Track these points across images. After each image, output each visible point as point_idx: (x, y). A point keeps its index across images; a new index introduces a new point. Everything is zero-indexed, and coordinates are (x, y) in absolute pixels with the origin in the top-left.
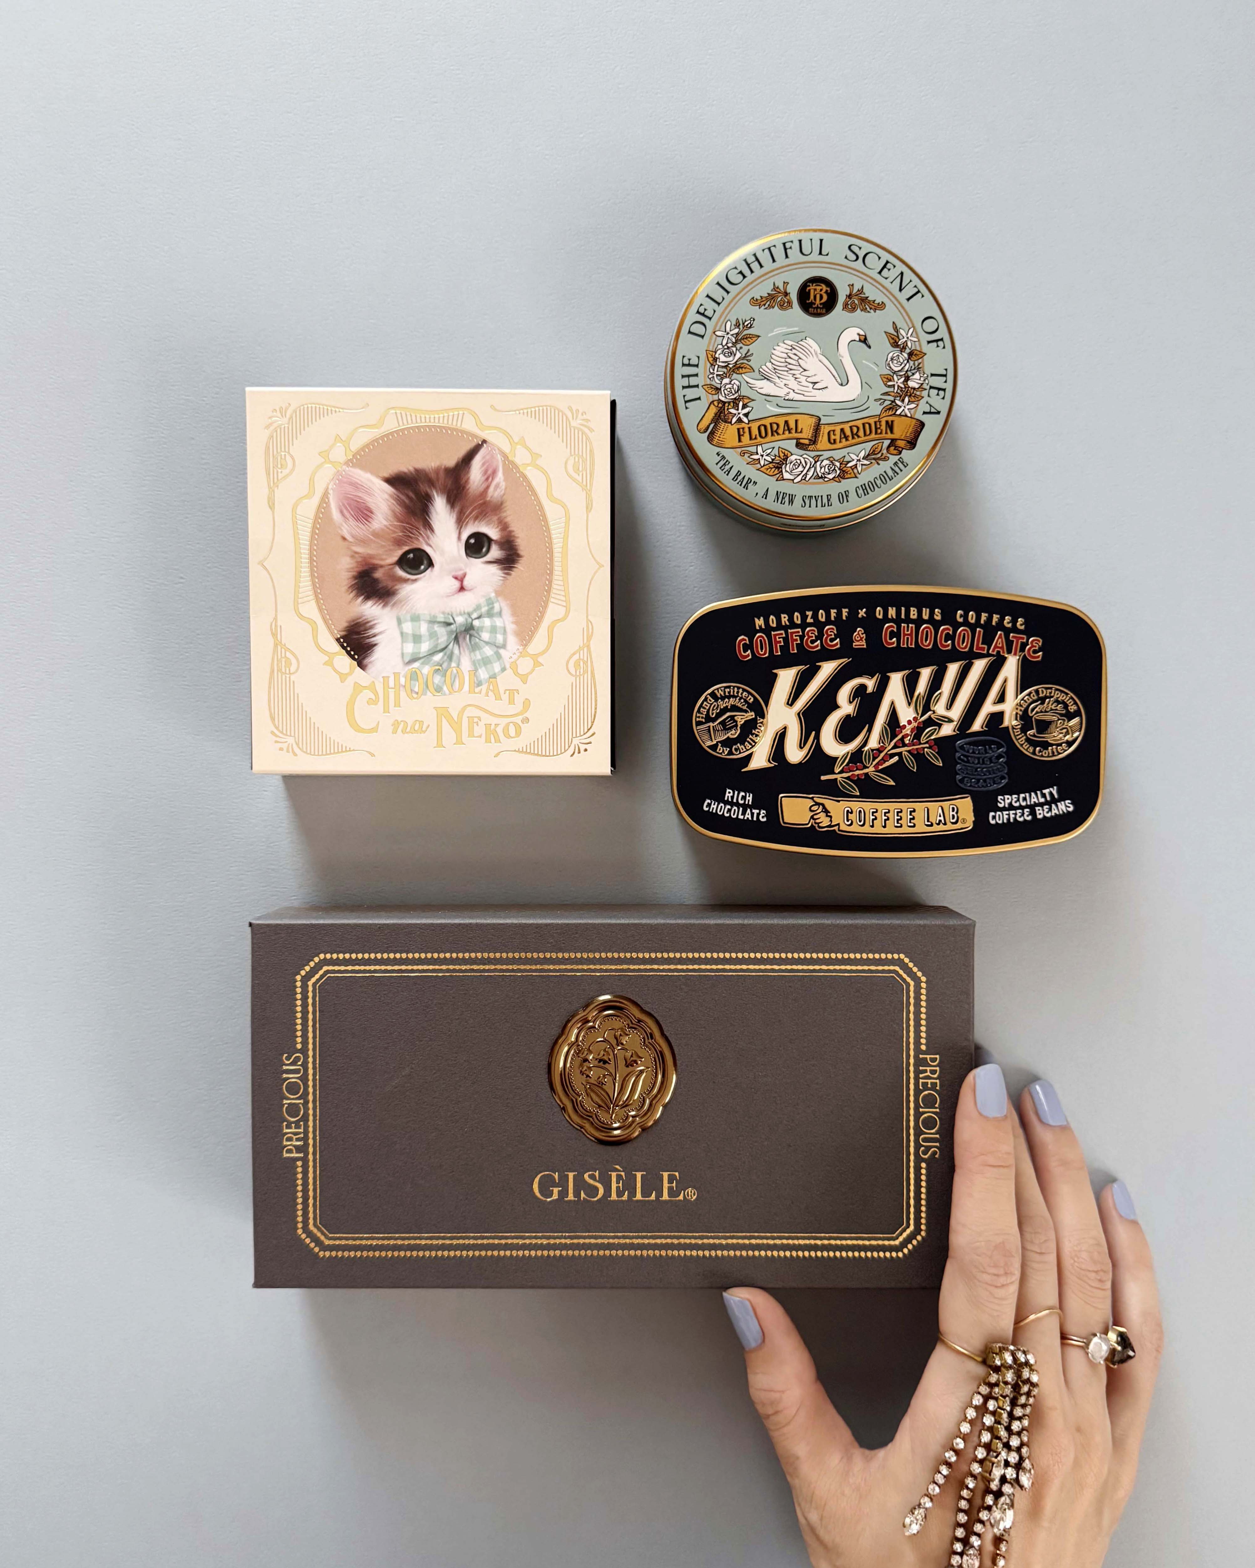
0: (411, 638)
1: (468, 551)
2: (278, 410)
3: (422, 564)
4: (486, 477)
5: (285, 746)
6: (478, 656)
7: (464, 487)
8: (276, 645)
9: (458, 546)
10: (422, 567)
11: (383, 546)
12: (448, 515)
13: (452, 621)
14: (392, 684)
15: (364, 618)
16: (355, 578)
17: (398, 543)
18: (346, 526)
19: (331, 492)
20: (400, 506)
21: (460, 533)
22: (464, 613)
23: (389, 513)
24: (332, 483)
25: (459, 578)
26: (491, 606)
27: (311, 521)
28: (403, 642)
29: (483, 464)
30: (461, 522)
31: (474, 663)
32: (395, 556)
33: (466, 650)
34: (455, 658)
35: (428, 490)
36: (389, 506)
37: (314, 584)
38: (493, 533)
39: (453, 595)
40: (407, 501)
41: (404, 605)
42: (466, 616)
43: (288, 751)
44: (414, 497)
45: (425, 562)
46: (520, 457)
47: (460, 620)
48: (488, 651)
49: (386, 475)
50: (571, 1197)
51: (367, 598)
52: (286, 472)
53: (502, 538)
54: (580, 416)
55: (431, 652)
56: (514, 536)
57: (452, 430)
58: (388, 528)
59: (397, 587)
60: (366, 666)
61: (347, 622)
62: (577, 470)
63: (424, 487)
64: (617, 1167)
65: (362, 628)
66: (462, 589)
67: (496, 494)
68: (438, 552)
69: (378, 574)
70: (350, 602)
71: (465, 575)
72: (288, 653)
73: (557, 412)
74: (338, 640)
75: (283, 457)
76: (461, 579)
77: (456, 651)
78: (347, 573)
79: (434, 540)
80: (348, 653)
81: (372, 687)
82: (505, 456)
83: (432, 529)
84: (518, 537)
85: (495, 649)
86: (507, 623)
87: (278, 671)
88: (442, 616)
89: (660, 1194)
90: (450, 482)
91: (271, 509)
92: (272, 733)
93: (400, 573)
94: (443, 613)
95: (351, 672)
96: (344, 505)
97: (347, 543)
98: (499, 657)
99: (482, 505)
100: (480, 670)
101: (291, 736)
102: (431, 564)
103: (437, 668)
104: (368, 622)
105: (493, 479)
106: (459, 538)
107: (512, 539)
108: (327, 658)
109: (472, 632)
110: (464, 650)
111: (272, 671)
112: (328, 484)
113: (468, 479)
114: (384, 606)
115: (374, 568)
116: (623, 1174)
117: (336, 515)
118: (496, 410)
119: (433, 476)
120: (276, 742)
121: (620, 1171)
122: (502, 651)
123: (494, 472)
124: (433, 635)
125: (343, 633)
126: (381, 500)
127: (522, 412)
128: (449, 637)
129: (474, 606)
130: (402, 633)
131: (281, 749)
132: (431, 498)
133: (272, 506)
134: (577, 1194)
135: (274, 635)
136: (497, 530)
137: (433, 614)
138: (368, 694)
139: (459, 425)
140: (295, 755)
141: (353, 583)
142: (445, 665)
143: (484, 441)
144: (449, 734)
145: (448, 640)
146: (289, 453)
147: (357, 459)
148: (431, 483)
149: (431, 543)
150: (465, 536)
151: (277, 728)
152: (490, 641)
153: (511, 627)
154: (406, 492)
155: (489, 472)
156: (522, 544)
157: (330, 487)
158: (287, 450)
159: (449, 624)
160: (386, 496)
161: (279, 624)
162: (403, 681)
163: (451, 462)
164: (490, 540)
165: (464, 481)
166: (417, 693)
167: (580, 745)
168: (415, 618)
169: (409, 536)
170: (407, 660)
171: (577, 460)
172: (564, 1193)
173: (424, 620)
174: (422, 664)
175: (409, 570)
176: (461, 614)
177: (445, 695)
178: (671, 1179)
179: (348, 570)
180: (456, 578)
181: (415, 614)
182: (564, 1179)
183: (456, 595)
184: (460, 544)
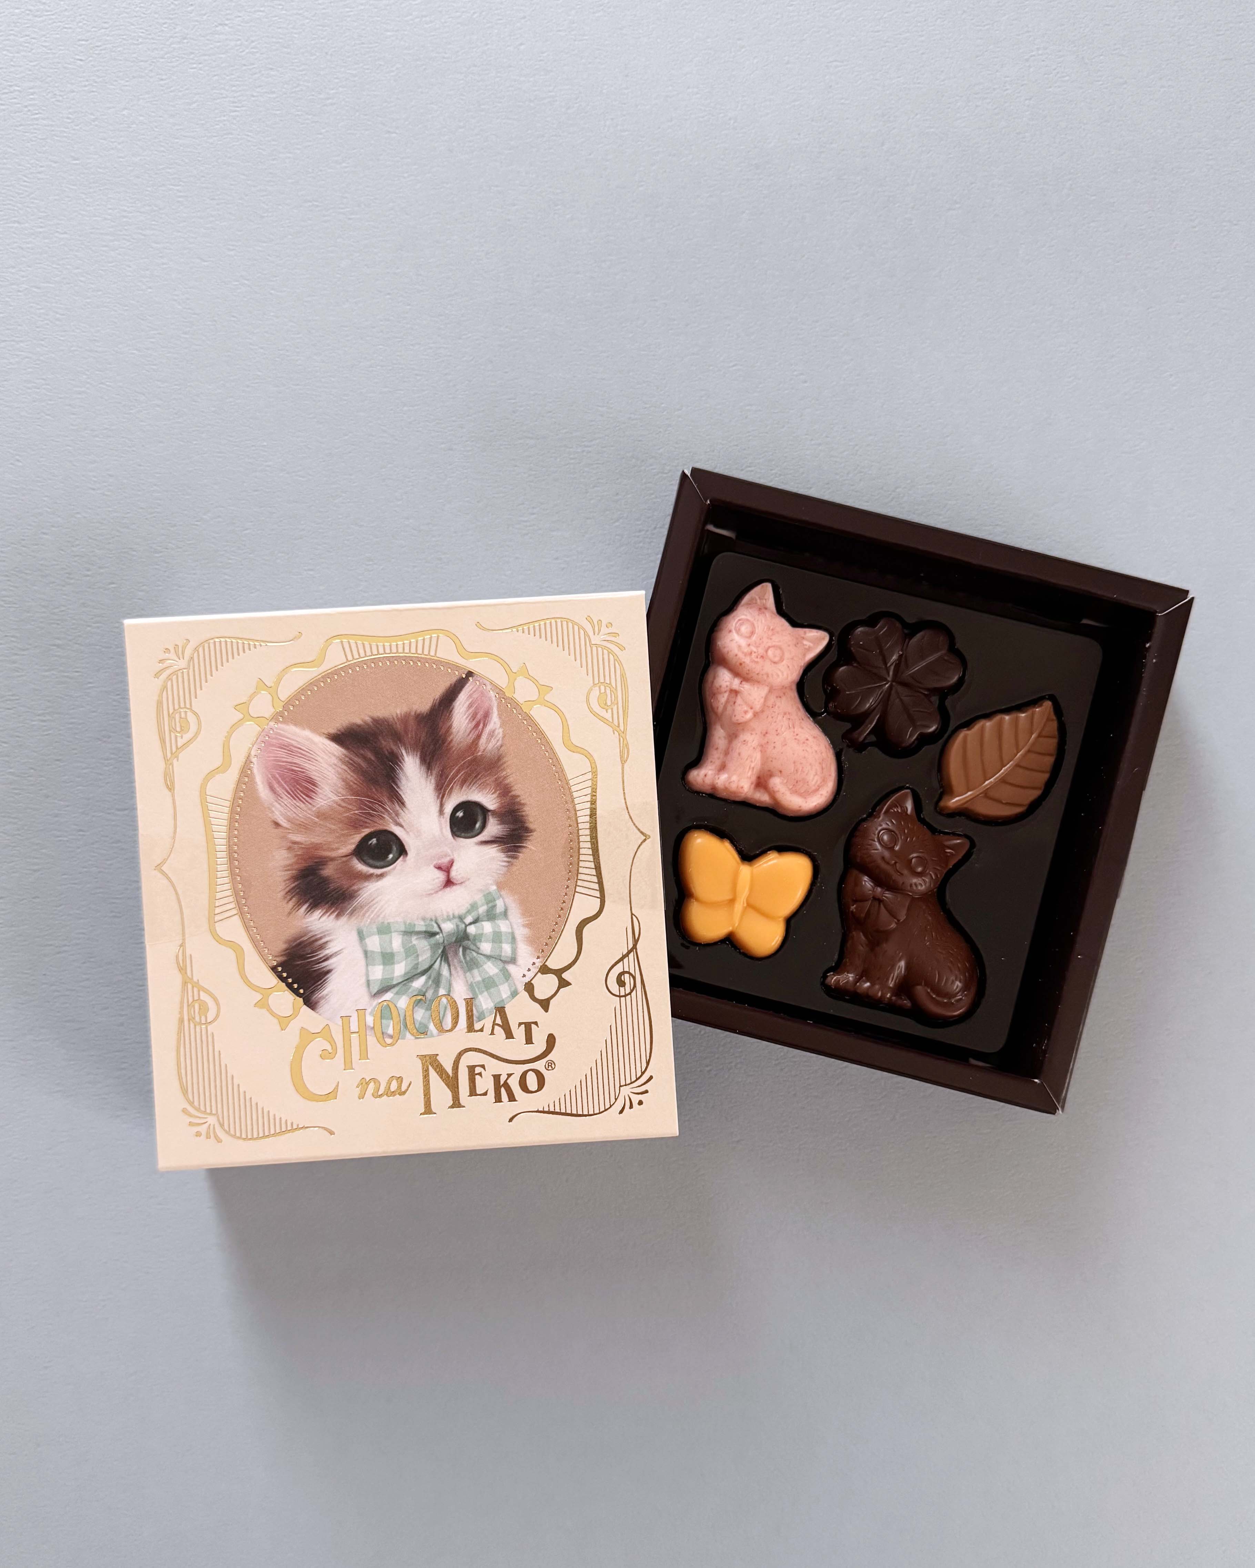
0: (379, 958)
1: (455, 829)
2: (172, 650)
3: (390, 853)
4: (474, 723)
5: (203, 1129)
6: (477, 976)
7: (444, 741)
8: (185, 983)
9: (440, 824)
10: (391, 856)
11: (332, 831)
12: (423, 781)
13: (436, 929)
14: (354, 1027)
15: (311, 934)
16: (295, 878)
17: (355, 824)
18: (278, 806)
19: (254, 760)
20: (353, 771)
21: (442, 805)
22: (454, 917)
23: (340, 784)
24: (255, 748)
25: (444, 868)
26: (490, 905)
27: (228, 804)
28: (367, 965)
29: (470, 706)
30: (442, 789)
31: (471, 987)
32: (352, 844)
33: (459, 969)
34: (443, 981)
35: (394, 748)
36: (339, 774)
37: (236, 893)
38: (489, 800)
39: (437, 892)
40: (364, 765)
41: (366, 912)
42: (456, 920)
43: (208, 1137)
44: (373, 758)
45: (395, 848)
46: (523, 692)
47: (448, 927)
48: (491, 969)
49: (332, 731)
51: (314, 906)
52: (187, 736)
53: (502, 806)
54: (604, 630)
55: (409, 975)
56: (520, 804)
57: (424, 661)
58: (339, 805)
59: (355, 887)
60: (316, 1003)
61: (286, 942)
62: (605, 707)
63: (387, 744)
65: (308, 950)
66: (449, 883)
67: (490, 746)
68: (411, 833)
69: (328, 871)
70: (290, 913)
71: (452, 863)
72: (202, 993)
73: (570, 625)
74: (274, 969)
75: (183, 715)
76: (446, 869)
77: (445, 971)
78: (283, 873)
79: (405, 817)
80: (290, 986)
81: (326, 1033)
82: (500, 692)
83: (402, 803)
84: (524, 804)
85: (501, 965)
86: (515, 926)
87: (189, 1020)
88: (422, 923)
90: (424, 735)
91: (170, 790)
92: (184, 1111)
93: (360, 867)
94: (424, 919)
95: (295, 1014)
96: (274, 777)
97: (280, 830)
98: (507, 976)
99: (471, 763)
100: (480, 996)
101: (211, 1114)
102: (402, 851)
103: (419, 997)
104: (316, 940)
105: (485, 725)
106: (441, 812)
107: (517, 807)
108: (259, 997)
109: (466, 943)
110: (456, 968)
111: (181, 1021)
112: (250, 749)
113: (450, 727)
114: (338, 916)
115: (323, 862)
117: (263, 791)
118: (484, 629)
119: (399, 727)
120: (191, 1124)
122: (511, 968)
123: (487, 715)
124: (410, 951)
125: (281, 959)
126: (325, 766)
127: (520, 628)
128: (434, 953)
129: (469, 907)
130: (366, 953)
131: (198, 1134)
132: (398, 758)
133: (171, 788)
135: (182, 969)
136: (495, 796)
137: (408, 922)
138: (319, 1044)
139: (432, 653)
140: (219, 1141)
141: (293, 885)
142: (429, 994)
143: (470, 674)
144: (440, 1093)
145: (432, 956)
146: (191, 709)
147: (288, 711)
148: (398, 738)
149: (401, 821)
150: (449, 808)
151: (191, 1103)
152: (493, 954)
153: (521, 932)
154: (362, 752)
155: (479, 716)
156: (532, 814)
157: (253, 753)
158: (188, 706)
159: (433, 934)
160: (334, 760)
161: (188, 952)
162: (370, 1020)
163: (424, 705)
164: (485, 811)
165: (443, 731)
166: (391, 1037)
167: (632, 1096)
168: (384, 930)
169: (369, 814)
170: (375, 989)
171: (603, 691)
173: (395, 931)
174: (397, 993)
175: (371, 861)
176: (449, 919)
177: (432, 1036)
179: (287, 868)
180: (439, 868)
181: (383, 923)
183: (440, 893)
184: (443, 821)
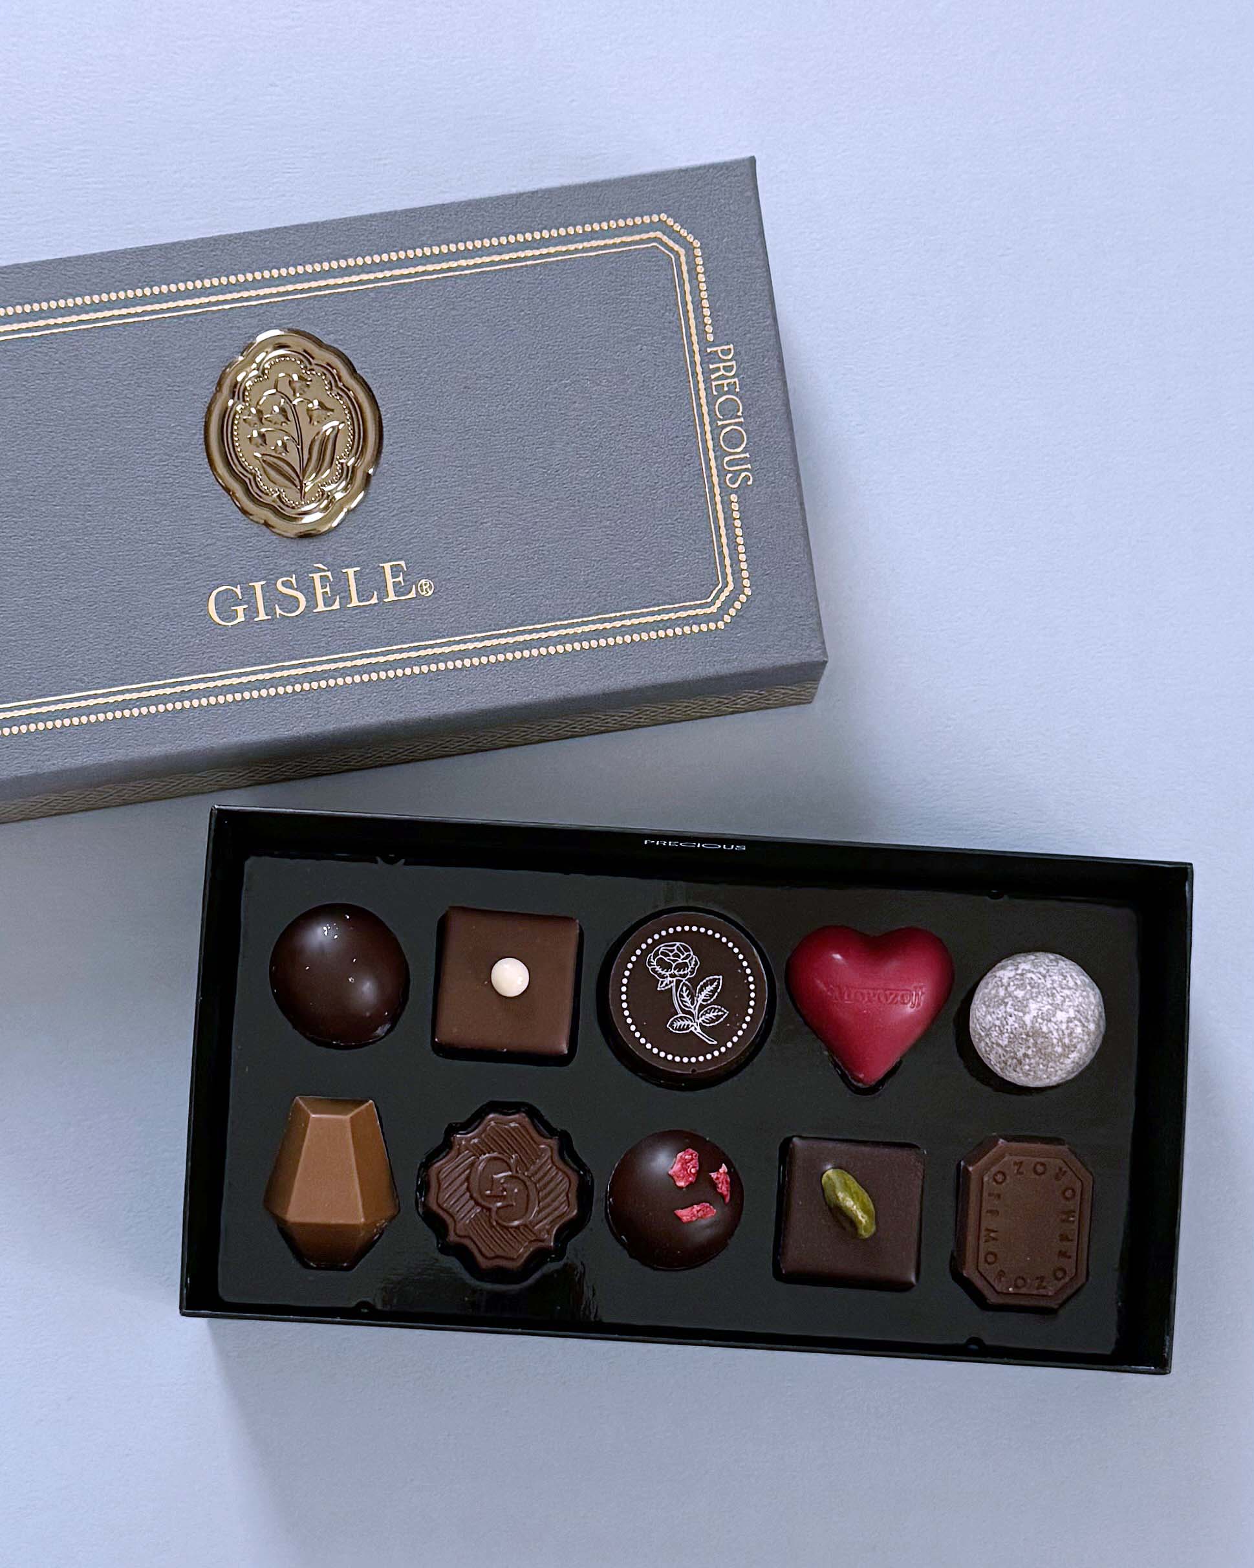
50: (262, 616)
64: (320, 566)
89: (383, 592)
116: (329, 574)
121: (324, 570)
134: (270, 610)
172: (252, 611)
178: (395, 571)
182: (249, 592)
